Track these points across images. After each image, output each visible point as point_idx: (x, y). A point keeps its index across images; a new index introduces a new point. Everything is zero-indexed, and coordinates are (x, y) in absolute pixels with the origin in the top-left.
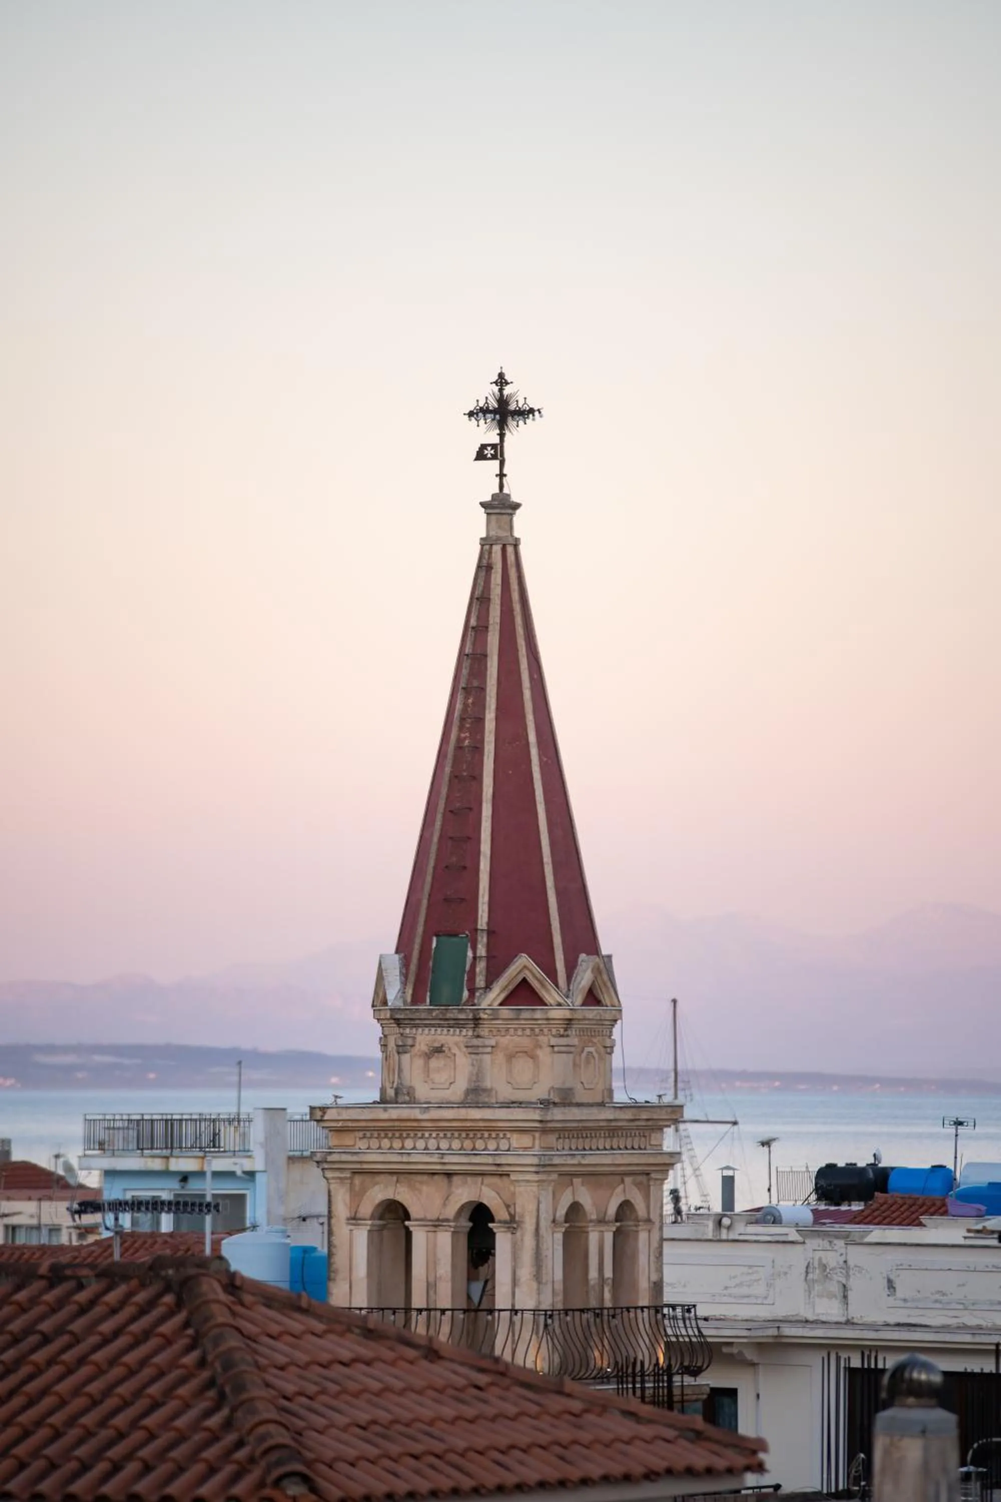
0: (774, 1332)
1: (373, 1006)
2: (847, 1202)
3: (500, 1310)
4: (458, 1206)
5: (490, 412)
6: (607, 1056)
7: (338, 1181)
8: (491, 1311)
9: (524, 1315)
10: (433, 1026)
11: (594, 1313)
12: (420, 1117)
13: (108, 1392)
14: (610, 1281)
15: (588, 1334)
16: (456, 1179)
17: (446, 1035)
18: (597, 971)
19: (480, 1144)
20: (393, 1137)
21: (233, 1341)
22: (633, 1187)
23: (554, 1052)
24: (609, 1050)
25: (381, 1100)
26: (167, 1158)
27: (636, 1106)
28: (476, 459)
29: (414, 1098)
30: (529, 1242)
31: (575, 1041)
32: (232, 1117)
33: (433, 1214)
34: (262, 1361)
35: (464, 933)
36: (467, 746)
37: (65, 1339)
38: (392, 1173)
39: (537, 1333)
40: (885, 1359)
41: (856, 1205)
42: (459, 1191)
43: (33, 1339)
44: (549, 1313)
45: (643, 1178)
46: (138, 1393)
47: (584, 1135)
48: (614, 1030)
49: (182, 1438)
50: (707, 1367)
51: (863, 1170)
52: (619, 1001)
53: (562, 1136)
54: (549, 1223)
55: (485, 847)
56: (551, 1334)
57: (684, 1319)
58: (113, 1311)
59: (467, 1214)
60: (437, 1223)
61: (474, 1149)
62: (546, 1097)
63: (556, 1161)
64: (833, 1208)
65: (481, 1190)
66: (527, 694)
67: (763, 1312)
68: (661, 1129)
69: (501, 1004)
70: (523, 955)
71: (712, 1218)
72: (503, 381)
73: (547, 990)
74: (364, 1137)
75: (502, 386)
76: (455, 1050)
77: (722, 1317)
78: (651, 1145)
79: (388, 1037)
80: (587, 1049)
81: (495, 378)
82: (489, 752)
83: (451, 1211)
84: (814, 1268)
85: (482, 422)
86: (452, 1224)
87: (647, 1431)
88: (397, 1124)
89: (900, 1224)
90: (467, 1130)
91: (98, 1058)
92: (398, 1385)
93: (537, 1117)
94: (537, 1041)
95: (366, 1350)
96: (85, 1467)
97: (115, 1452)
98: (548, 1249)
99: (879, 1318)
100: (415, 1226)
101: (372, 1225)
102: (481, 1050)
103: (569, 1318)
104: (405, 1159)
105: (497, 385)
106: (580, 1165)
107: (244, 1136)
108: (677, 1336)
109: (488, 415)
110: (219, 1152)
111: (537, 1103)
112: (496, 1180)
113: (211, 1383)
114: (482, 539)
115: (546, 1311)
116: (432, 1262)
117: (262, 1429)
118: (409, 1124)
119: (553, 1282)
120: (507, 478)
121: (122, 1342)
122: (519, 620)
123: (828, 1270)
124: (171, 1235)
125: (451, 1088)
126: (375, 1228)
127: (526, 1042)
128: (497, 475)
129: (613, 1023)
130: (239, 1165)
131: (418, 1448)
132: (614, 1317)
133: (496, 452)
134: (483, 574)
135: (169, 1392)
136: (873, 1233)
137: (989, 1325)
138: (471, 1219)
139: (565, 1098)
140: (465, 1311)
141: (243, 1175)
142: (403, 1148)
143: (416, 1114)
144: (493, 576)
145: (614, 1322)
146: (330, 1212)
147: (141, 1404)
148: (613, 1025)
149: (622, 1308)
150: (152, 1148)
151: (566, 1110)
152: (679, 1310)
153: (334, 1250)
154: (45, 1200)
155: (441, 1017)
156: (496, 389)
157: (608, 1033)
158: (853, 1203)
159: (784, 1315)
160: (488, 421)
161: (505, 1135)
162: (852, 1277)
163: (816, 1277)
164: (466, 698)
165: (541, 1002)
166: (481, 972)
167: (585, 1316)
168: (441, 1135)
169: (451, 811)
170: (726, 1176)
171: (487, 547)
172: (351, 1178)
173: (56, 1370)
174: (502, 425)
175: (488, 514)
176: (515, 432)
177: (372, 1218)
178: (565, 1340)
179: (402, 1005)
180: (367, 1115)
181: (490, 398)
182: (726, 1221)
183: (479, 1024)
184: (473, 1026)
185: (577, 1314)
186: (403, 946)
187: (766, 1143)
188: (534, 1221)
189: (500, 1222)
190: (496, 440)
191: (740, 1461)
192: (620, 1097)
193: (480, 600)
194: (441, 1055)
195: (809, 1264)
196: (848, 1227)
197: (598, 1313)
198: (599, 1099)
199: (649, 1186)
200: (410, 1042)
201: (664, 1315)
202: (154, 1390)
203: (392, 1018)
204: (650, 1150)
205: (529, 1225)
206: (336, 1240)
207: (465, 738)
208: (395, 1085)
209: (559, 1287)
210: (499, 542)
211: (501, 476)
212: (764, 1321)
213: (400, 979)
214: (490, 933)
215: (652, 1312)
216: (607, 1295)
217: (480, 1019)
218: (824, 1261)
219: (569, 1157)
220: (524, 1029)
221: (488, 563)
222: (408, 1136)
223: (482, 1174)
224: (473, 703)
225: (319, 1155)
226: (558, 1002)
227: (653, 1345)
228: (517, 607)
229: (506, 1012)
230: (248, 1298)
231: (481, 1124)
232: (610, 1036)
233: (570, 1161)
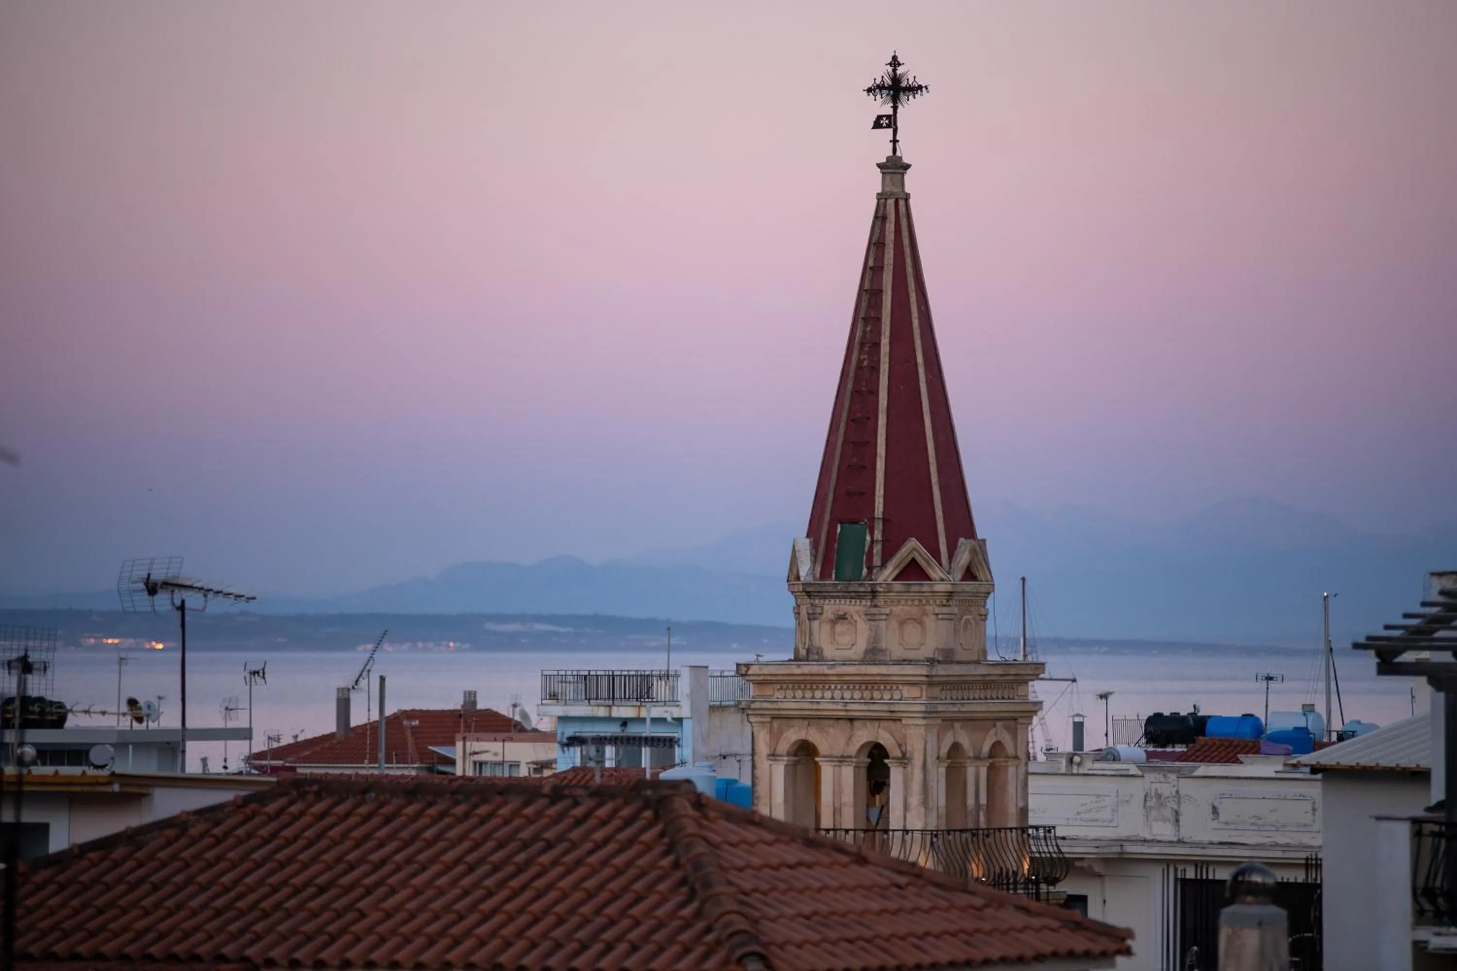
0: (1118, 850)
1: (788, 581)
2: (1171, 745)
3: (893, 831)
4: (858, 746)
5: (886, 88)
6: (982, 622)
7: (761, 724)
8: (886, 831)
9: (914, 835)
10: (838, 597)
11: (972, 833)
12: (827, 672)
13: (601, 887)
14: (985, 808)
15: (966, 850)
16: (857, 724)
17: (849, 605)
18: (973, 552)
19: (877, 695)
20: (805, 688)
21: (700, 848)
22: (1004, 731)
23: (938, 619)
24: (984, 617)
25: (795, 657)
26: (610, 707)
27: (1006, 664)
28: (873, 128)
29: (823, 657)
30: (918, 775)
31: (956, 610)
32: (663, 673)
33: (838, 752)
34: (725, 864)
35: (863, 521)
36: (866, 367)
37: (565, 845)
38: (804, 718)
39: (925, 849)
40: (1214, 870)
41: (1178, 747)
42: (860, 733)
43: (540, 845)
44: (935, 833)
45: (1012, 723)
46: (625, 889)
47: (963, 688)
48: (988, 601)
49: (661, 925)
50: (1064, 879)
51: (1184, 719)
52: (992, 577)
53: (945, 688)
54: (934, 758)
55: (881, 450)
56: (936, 850)
57: (1045, 838)
58: (604, 823)
59: (866, 751)
60: (842, 759)
61: (872, 698)
62: (931, 656)
63: (940, 708)
64: (1159, 750)
65: (878, 732)
66: (916, 323)
67: (1109, 833)
68: (1026, 682)
69: (895, 579)
70: (913, 539)
71: (1065, 757)
72: (896, 63)
73: (933, 569)
74: (781, 688)
75: (895, 66)
76: (856, 618)
77: (1075, 837)
78: (1018, 696)
79: (801, 606)
80: (965, 617)
81: (890, 60)
82: (884, 371)
83: (853, 749)
84: (1152, 797)
85: (878, 97)
86: (854, 760)
87: (1036, 922)
88: (808, 678)
89: (1218, 761)
90: (866, 683)
91: (539, 627)
92: (834, 884)
93: (925, 673)
94: (925, 610)
95: (808, 856)
96: (584, 947)
97: (608, 935)
98: (933, 781)
99: (1206, 838)
100: (824, 761)
101: (788, 761)
102: (877, 617)
103: (951, 837)
104: (815, 707)
105: (891, 66)
106: (960, 712)
107: (673, 690)
108: (1040, 853)
109: (883, 91)
110: (653, 702)
111: (924, 661)
112: (890, 724)
113: (684, 881)
114: (878, 194)
115: (932, 831)
116: (837, 792)
117: (727, 918)
118: (818, 678)
119: (938, 808)
120: (899, 143)
121: (611, 847)
122: (909, 261)
123: (1162, 799)
124: (616, 769)
125: (853, 649)
126: (791, 763)
127: (915, 611)
128: (891, 141)
129: (987, 595)
130: (668, 713)
131: (851, 934)
132: (988, 836)
133: (890, 122)
134: (879, 223)
135: (650, 888)
136: (1200, 769)
137: (1297, 843)
138: (870, 755)
139: (948, 657)
140: (865, 831)
141: (673, 721)
142: (813, 697)
143: (825, 670)
144: (888, 225)
145: (988, 840)
146: (753, 749)
147: (627, 898)
148: (987, 597)
149: (994, 829)
150: (597, 699)
151: (949, 666)
152: (1041, 831)
153: (757, 781)
154: (507, 741)
155: (844, 590)
156: (890, 69)
157: (983, 604)
158: (1176, 745)
159: (1126, 835)
160: (883, 96)
161: (897, 687)
162: (1183, 805)
163: (1153, 804)
164: (865, 326)
165: (928, 578)
166: (877, 552)
167: (964, 835)
168: (845, 687)
169: (852, 420)
170: (1078, 722)
171: (882, 201)
172: (771, 723)
173: (559, 870)
174: (895, 100)
175: (883, 173)
176: (905, 105)
177: (788, 754)
178: (948, 855)
179: (812, 580)
180: (783, 670)
181: (885, 77)
182: (1077, 759)
183: (877, 596)
184: (871, 597)
185: (958, 834)
186: (812, 532)
187: (1104, 696)
188: (922, 758)
189: (893, 758)
190: (890, 112)
191: (1113, 946)
192: (992, 657)
193: (877, 244)
194: (845, 621)
195: (1147, 793)
196: (1177, 764)
197: (975, 832)
198: (975, 657)
199: (1016, 729)
200: (818, 610)
201: (1029, 835)
202: (638, 886)
203: (803, 591)
204: (1018, 699)
205: (918, 761)
206: (758, 773)
207: (864, 359)
208: (806, 646)
209: (943, 811)
210: (892, 196)
211: (895, 141)
212: (1110, 840)
213: (811, 559)
214: (885, 520)
215: (1019, 832)
216: (982, 819)
217: (877, 592)
218: (1160, 792)
219: (951, 706)
220: (913, 600)
221: (883, 214)
222: (817, 688)
223: (879, 719)
224: (871, 331)
225: (744, 703)
226: (940, 577)
227: (1020, 859)
228: (908, 251)
229: (898, 586)
230: (712, 814)
231: (878, 678)
232: (984, 606)
233: (951, 708)
